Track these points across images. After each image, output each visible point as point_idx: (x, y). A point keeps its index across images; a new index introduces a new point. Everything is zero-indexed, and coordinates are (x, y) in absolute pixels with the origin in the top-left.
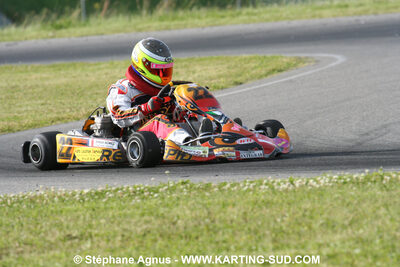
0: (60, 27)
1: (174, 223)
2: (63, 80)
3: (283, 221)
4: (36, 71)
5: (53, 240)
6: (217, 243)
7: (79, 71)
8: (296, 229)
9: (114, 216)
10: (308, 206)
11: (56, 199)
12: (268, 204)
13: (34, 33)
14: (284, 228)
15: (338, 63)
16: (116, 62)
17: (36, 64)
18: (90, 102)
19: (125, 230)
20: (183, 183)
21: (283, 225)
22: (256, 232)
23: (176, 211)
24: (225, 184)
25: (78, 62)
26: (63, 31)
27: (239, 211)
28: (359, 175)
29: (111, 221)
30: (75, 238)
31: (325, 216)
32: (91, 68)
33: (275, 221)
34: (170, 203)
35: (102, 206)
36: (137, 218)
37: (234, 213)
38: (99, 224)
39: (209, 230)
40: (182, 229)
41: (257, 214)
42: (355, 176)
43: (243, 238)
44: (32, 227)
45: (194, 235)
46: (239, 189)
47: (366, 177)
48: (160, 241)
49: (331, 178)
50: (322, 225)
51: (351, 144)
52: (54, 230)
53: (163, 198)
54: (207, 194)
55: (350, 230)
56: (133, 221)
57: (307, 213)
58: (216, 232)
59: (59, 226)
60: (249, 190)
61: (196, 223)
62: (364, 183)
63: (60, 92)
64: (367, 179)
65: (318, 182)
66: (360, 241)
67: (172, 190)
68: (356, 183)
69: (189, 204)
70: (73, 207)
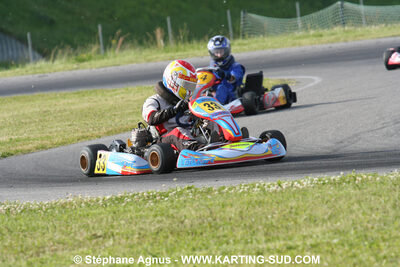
0: (83, 61)
1: (182, 222)
2: (87, 105)
3: (272, 217)
4: (64, 97)
5: (81, 239)
6: (219, 237)
7: (99, 97)
8: (284, 224)
9: (131, 218)
10: (294, 204)
11: (83, 205)
12: (260, 203)
13: (61, 66)
14: (274, 224)
15: (316, 82)
16: (130, 88)
17: (63, 92)
18: (109, 122)
19: (142, 229)
20: (189, 188)
21: (273, 221)
22: (251, 227)
23: (184, 212)
24: (224, 188)
25: (99, 89)
26: (86, 63)
27: (236, 210)
28: (336, 177)
29: (129, 222)
30: (100, 237)
31: (308, 212)
32: (109, 94)
33: (267, 218)
34: (178, 205)
35: (122, 209)
36: (151, 218)
37: (232, 212)
38: (120, 225)
39: (211, 227)
40: (188, 227)
41: (252, 212)
42: (332, 178)
43: (240, 233)
44: (63, 229)
45: (199, 231)
46: (236, 192)
47: (341, 179)
48: (171, 237)
49: (312, 180)
50: (305, 220)
51: (328, 151)
52: (82, 230)
53: (172, 201)
54: (209, 197)
55: (329, 224)
56: (148, 221)
57: (293, 210)
58: (217, 229)
59: (86, 227)
60: (244, 192)
61: (200, 221)
62: (340, 184)
63: (84, 115)
64: (343, 180)
65: (301, 184)
66: (337, 232)
67: (180, 194)
68: (334, 183)
69: (194, 205)
70: (97, 211)
